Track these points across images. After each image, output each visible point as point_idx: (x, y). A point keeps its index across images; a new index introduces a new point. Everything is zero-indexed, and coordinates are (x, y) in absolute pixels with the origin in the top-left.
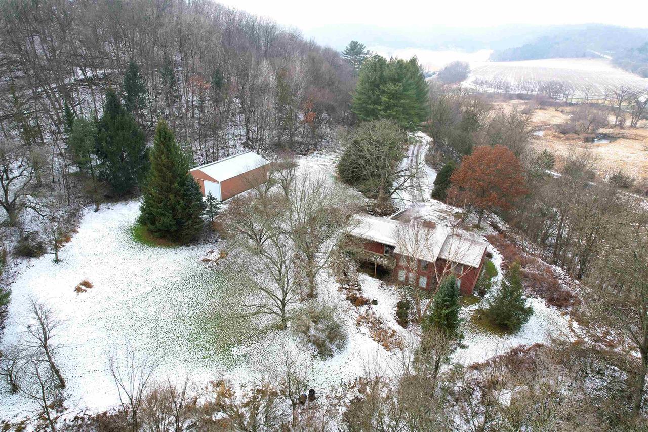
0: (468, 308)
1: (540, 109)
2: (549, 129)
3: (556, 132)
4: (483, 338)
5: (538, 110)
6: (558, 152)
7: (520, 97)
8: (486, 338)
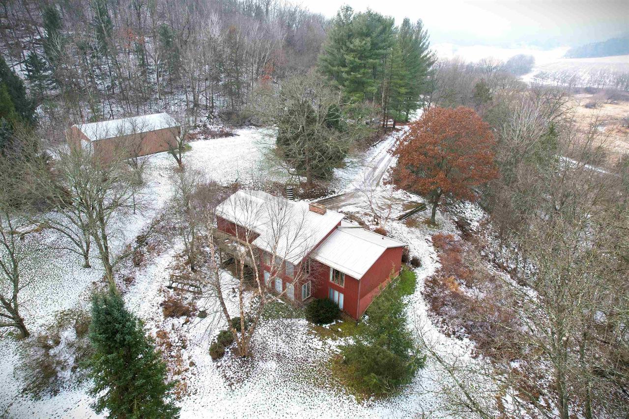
0: (338, 341)
1: (610, 103)
2: (614, 124)
3: (623, 126)
4: (328, 398)
5: (607, 105)
6: (616, 148)
7: (589, 90)
8: (332, 399)
